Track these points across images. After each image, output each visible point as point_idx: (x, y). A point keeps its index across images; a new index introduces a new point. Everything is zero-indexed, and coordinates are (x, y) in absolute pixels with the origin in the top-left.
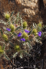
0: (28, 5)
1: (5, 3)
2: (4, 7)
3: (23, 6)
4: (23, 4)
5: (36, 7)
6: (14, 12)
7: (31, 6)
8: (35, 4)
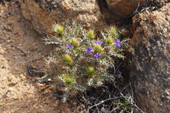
0: (83, 9)
1: (41, 16)
2: (42, 23)
3: (76, 11)
4: (74, 9)
5: (95, 9)
6: (67, 21)
7: (89, 9)
8: (94, 5)
